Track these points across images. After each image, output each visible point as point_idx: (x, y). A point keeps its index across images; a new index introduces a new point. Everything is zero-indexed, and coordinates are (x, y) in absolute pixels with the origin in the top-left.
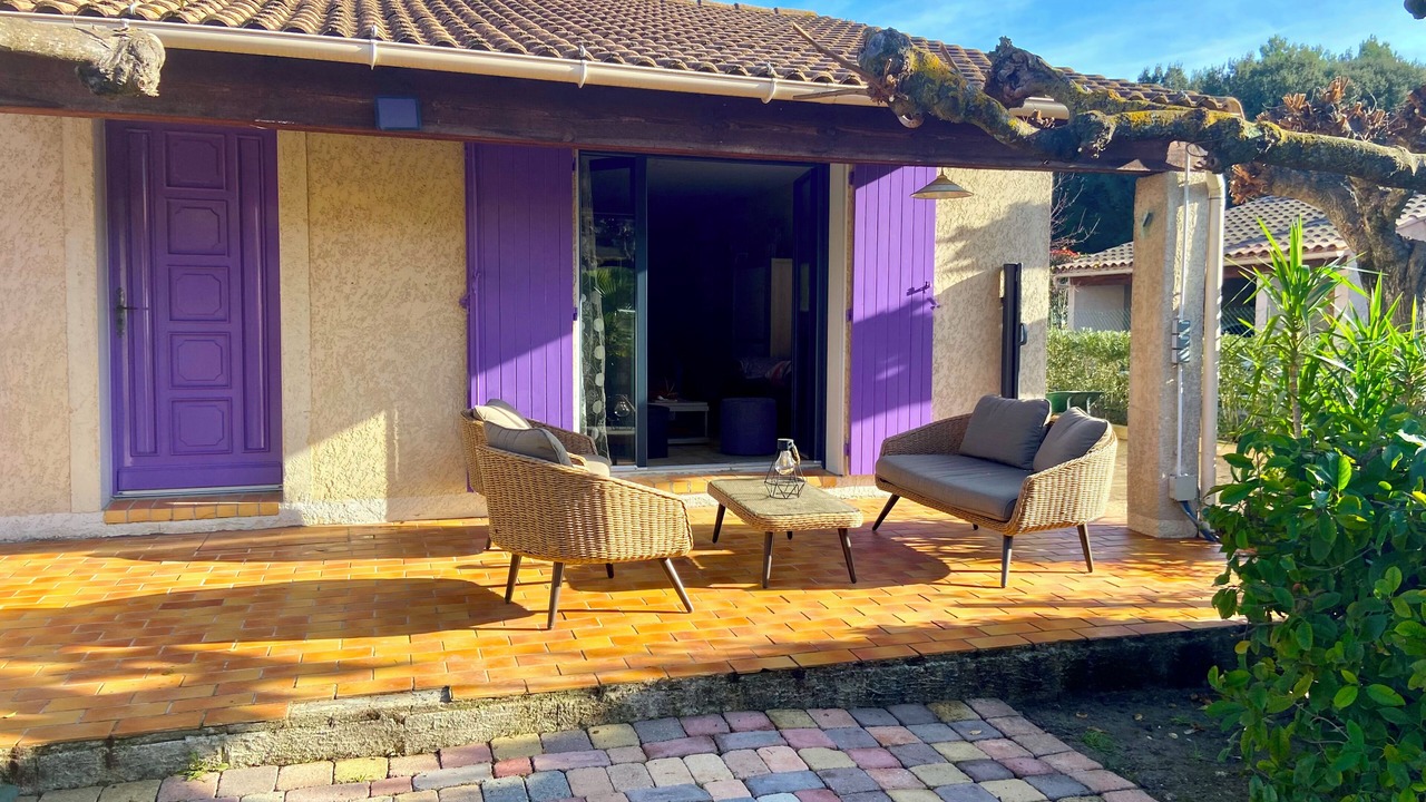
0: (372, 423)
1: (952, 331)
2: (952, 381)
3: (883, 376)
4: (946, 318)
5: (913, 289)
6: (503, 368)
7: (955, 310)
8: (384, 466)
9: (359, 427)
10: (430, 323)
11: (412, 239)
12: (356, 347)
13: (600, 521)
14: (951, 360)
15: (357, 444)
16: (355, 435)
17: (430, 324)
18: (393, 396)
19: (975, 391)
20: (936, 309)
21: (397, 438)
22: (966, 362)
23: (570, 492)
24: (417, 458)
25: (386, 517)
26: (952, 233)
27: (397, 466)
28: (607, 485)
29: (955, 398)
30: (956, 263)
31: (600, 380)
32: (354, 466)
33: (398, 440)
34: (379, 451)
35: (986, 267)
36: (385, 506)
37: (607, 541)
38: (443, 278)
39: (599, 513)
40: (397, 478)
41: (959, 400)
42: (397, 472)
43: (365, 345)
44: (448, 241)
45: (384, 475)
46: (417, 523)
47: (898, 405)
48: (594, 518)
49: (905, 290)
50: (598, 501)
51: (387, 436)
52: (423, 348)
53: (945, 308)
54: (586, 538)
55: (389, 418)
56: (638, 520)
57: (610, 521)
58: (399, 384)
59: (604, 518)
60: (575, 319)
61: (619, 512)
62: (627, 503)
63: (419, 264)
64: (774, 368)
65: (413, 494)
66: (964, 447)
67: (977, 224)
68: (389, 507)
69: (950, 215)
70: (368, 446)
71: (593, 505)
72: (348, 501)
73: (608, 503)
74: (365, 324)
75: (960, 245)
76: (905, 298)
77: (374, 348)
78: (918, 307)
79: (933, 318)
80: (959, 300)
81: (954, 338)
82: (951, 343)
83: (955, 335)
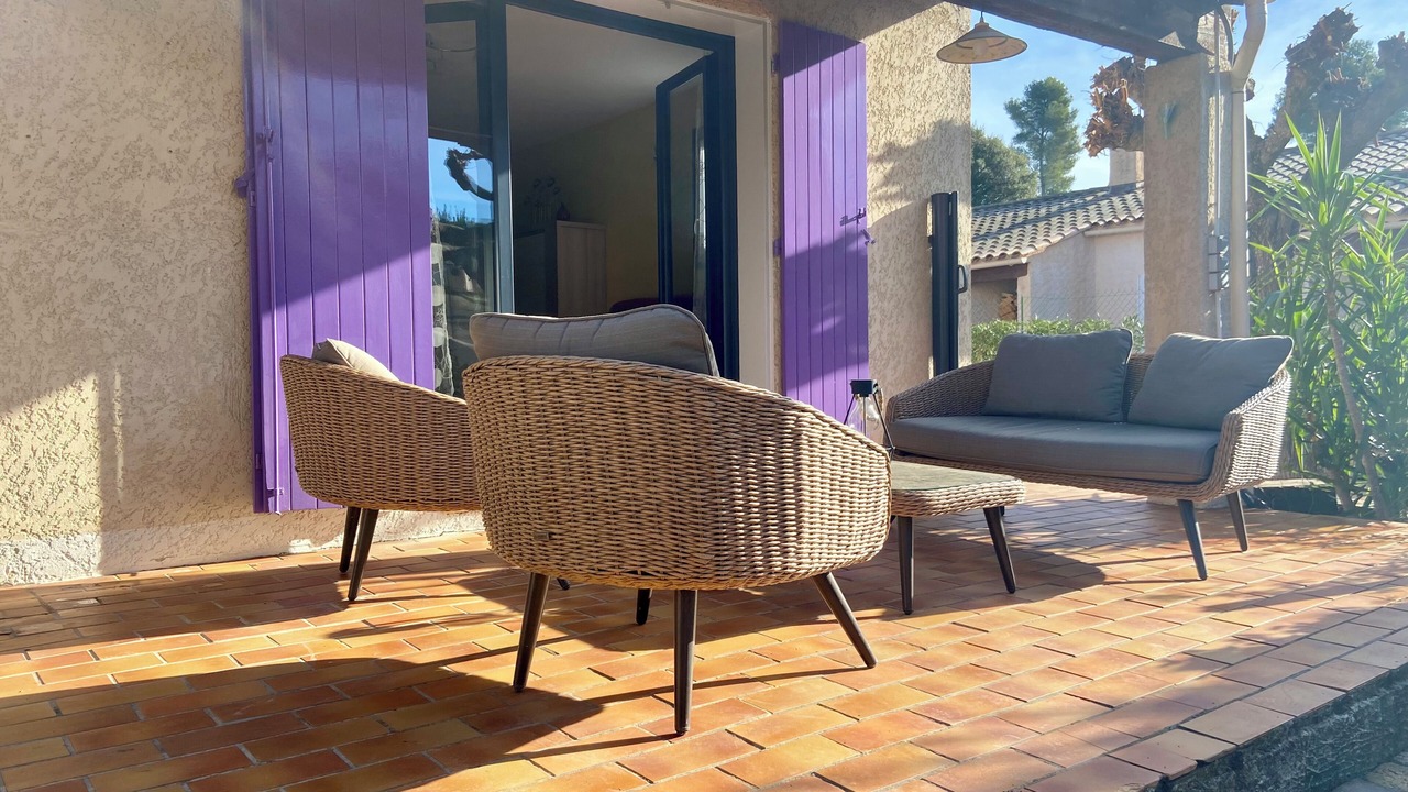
0: (69, 397)
1: (883, 275)
2: (884, 338)
3: (818, 330)
4: (877, 259)
5: (846, 217)
6: (317, 300)
7: (886, 250)
8: (94, 475)
9: (46, 404)
10: (178, 219)
11: (143, 69)
12: (36, 257)
14: (883, 311)
15: (41, 434)
16: (35, 418)
17: (180, 222)
18: (110, 347)
20: (869, 244)
21: (119, 422)
22: (898, 315)
24: (158, 458)
25: (100, 566)
26: (880, 151)
27: (120, 473)
29: (888, 359)
30: (885, 189)
32: (35, 475)
33: (122, 426)
34: (83, 448)
35: (914, 198)
36: (97, 546)
38: (200, 142)
40: (121, 494)
41: (892, 363)
42: (120, 484)
43: (54, 251)
44: (209, 79)
45: (95, 490)
46: (166, 573)
47: (835, 367)
49: (838, 220)
51: (99, 418)
52: (167, 262)
53: (876, 245)
54: (765, 531)
55: (104, 389)
58: (121, 324)
63: (157, 114)
65: (151, 523)
67: (906, 142)
68: (106, 547)
69: (878, 126)
70: (62, 439)
72: (22, 541)
74: (54, 214)
75: (889, 166)
76: (840, 229)
77: (72, 258)
78: (852, 241)
79: (866, 256)
80: (889, 235)
81: (885, 285)
82: (883, 290)
83: (886, 280)
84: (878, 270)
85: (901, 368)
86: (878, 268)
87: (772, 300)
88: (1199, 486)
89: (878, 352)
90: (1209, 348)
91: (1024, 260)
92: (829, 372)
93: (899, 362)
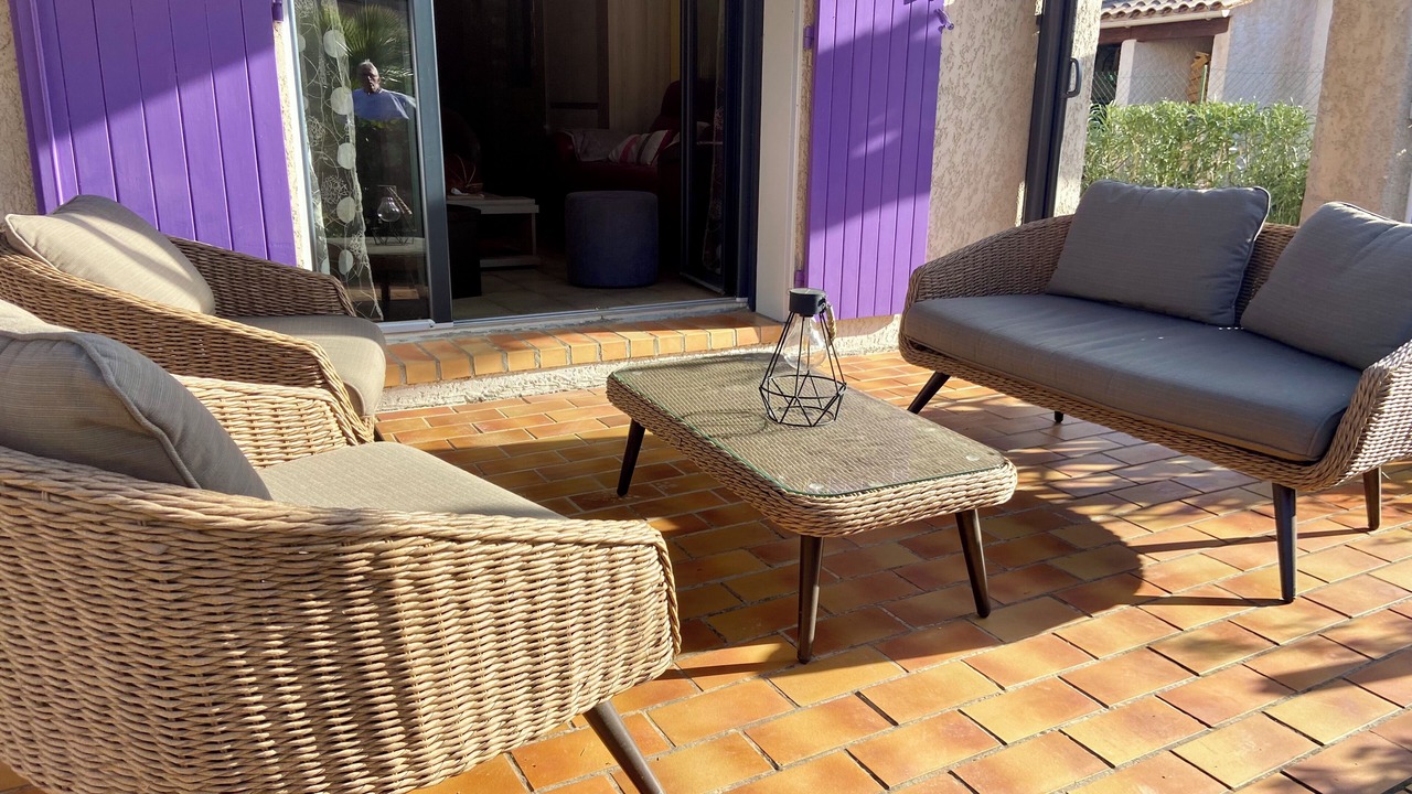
1: (963, 73)
2: (957, 159)
3: (861, 151)
4: (957, 49)
6: (115, 126)
7: (971, 37)
13: (379, 682)
14: (958, 123)
19: (989, 176)
20: (945, 30)
22: (981, 127)
23: (242, 598)
28: (400, 551)
31: (347, 156)
37: (412, 738)
39: (374, 654)
47: (880, 202)
48: (354, 669)
50: (365, 614)
53: (957, 30)
54: (328, 743)
56: (518, 639)
57: (420, 671)
59: (397, 670)
60: (276, 15)
61: (451, 630)
62: (479, 597)
64: (621, 147)
66: (1060, 280)
71: (346, 632)
73: (409, 613)
76: (902, 9)
78: (921, 26)
79: (940, 48)
80: (977, 15)
81: (966, 85)
82: (962, 94)
83: (968, 80)
84: (956, 66)
85: (977, 199)
86: (957, 60)
87: (798, 111)
88: (1307, 470)
89: (947, 178)
90: (1375, 236)
91: (1225, 13)
92: (872, 207)
93: (976, 190)
